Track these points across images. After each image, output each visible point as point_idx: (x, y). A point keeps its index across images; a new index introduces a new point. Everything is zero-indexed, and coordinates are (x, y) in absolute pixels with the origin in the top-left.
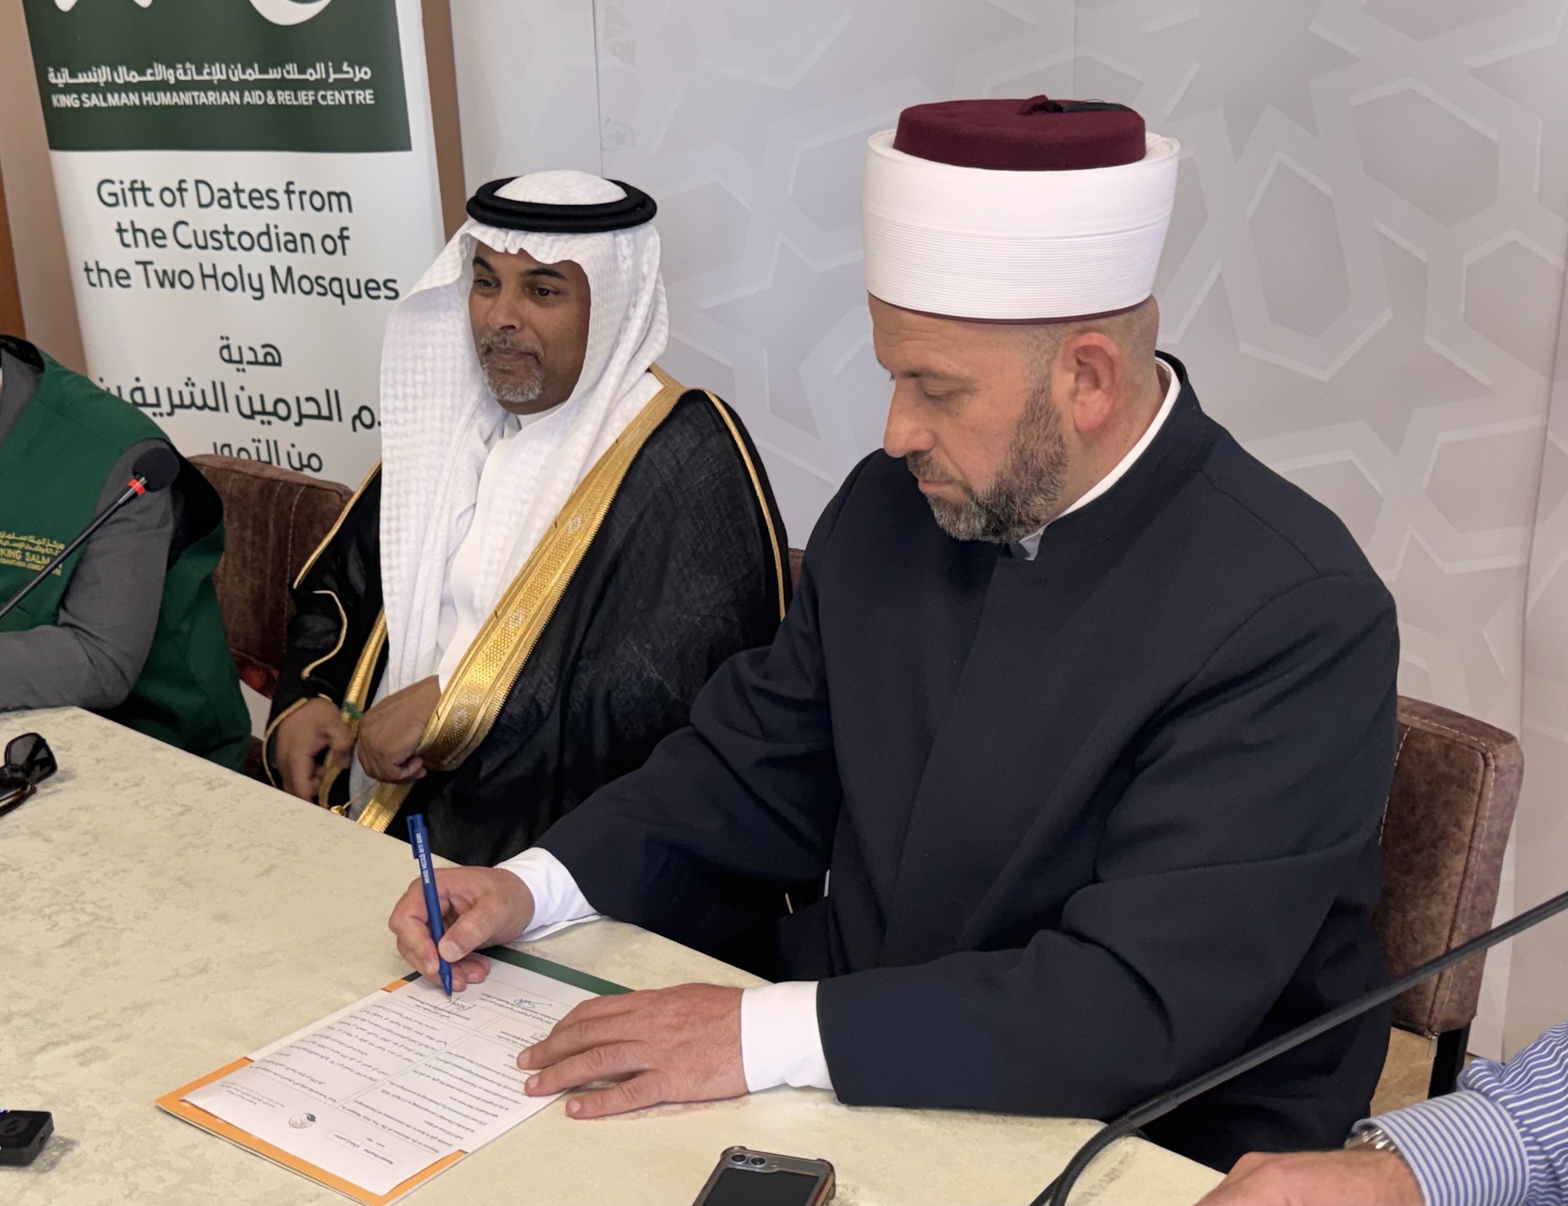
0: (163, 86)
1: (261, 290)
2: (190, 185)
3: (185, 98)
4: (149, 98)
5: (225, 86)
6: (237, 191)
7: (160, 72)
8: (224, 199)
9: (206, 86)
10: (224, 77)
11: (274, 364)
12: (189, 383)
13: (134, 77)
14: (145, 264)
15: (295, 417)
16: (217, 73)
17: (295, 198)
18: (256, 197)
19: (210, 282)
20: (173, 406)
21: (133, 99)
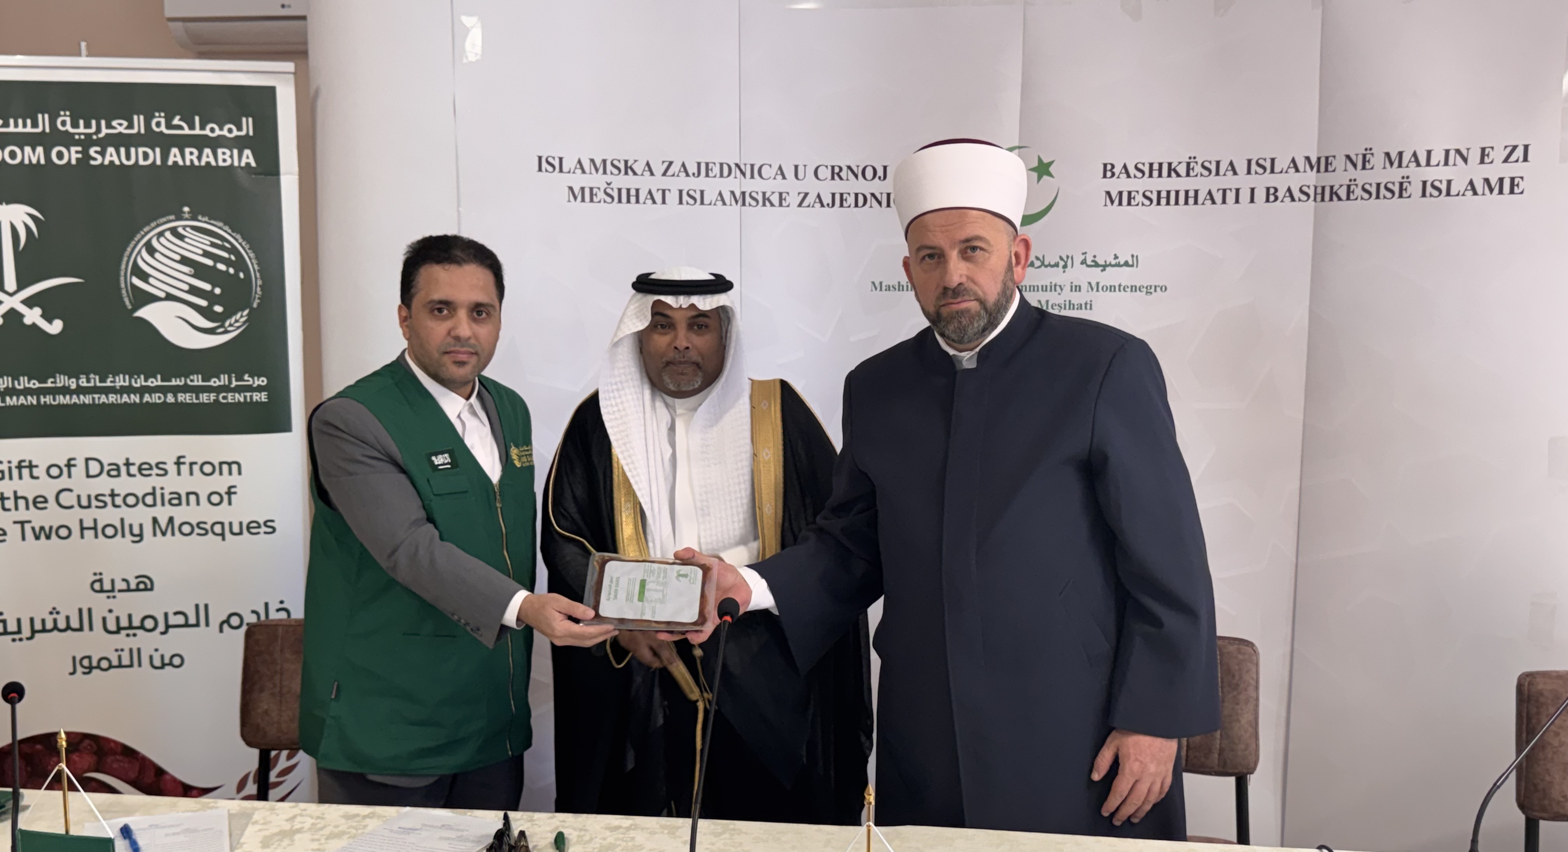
0: (65, 391)
1: (141, 535)
2: (80, 463)
3: (87, 399)
4: (48, 400)
5: (129, 390)
6: (128, 464)
7: (62, 381)
8: (114, 471)
9: (107, 391)
10: (127, 384)
11: (146, 589)
12: (54, 611)
13: (35, 384)
14: (22, 523)
15: (161, 627)
16: (121, 381)
17: (185, 469)
18: (144, 469)
19: (89, 534)
20: (34, 632)
21: (32, 400)
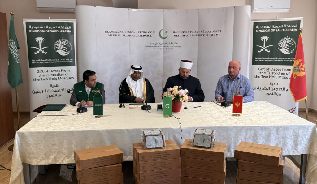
0: (47, 61)
1: (57, 80)
2: (49, 70)
3: (50, 62)
4: (45, 62)
6: (55, 70)
7: (47, 60)
8: (53, 71)
9: (52, 61)
11: (57, 86)
12: (45, 89)
13: (43, 60)
14: (41, 78)
15: (59, 91)
16: (54, 60)
17: (62, 71)
18: (57, 71)
19: (50, 79)
20: (43, 92)
21: (43, 62)
